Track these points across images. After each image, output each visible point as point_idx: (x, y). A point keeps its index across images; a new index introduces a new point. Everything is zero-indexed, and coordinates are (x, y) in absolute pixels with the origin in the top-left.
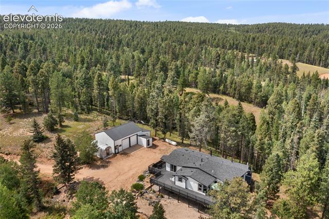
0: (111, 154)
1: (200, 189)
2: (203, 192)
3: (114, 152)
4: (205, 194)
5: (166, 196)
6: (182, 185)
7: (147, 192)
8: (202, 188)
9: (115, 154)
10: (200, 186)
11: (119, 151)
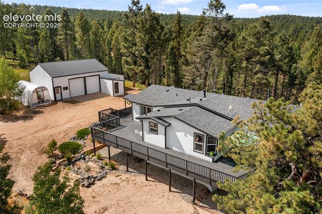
0: (48, 101)
1: (198, 147)
2: (207, 154)
3: (52, 98)
4: (210, 159)
5: (123, 168)
6: (156, 140)
7: (84, 159)
8: (204, 145)
9: (56, 101)
10: (199, 138)
11: (63, 98)
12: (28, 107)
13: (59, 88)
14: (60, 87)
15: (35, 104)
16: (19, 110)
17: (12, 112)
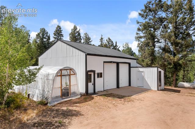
11: (96, 91)
12: (44, 103)
13: (92, 74)
14: (94, 72)
15: (57, 97)
16: (26, 110)
17: (12, 114)
